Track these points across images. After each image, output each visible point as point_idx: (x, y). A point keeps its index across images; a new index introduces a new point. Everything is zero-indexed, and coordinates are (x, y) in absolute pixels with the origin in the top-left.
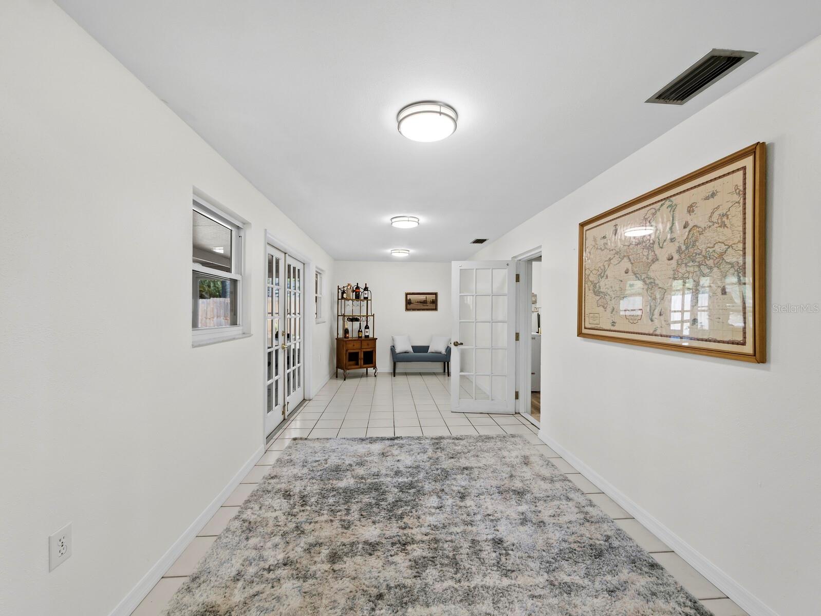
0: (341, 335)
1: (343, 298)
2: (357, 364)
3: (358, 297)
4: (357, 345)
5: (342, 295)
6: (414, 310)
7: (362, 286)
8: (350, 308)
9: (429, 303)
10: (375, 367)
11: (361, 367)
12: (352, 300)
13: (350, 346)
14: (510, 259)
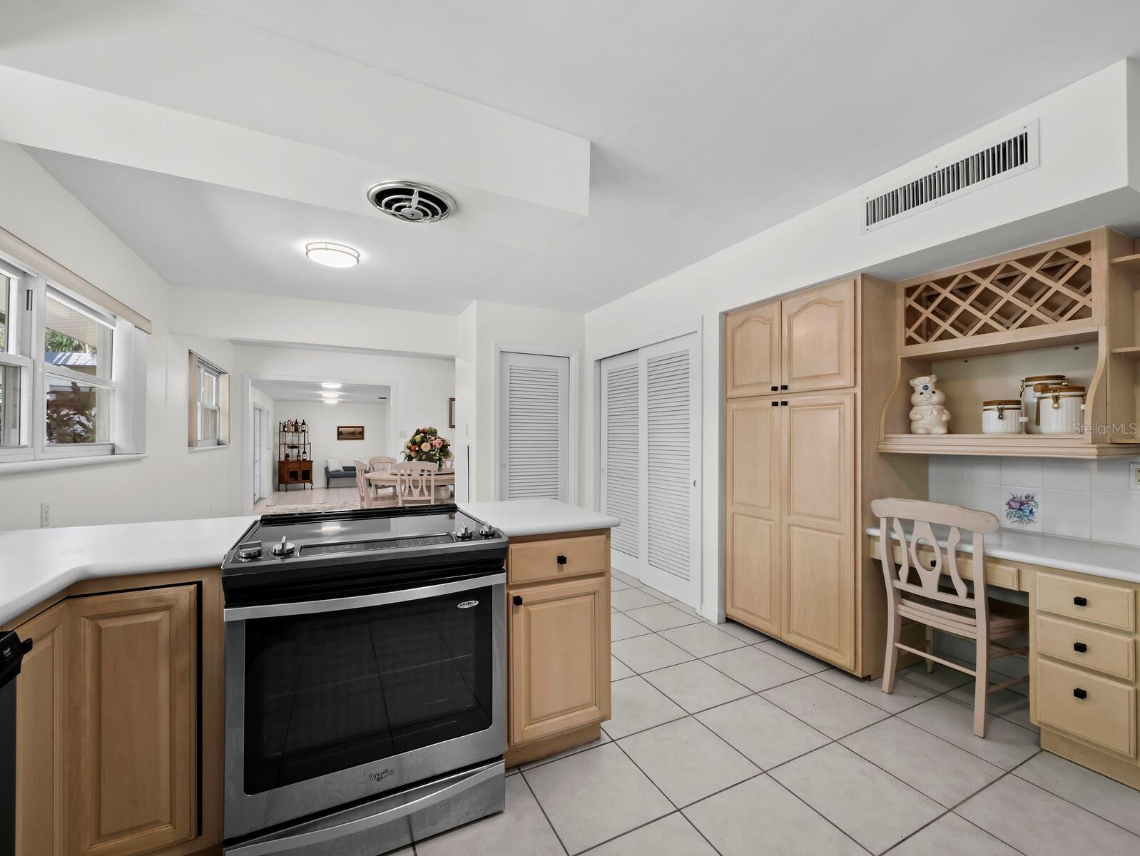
0: (283, 458)
1: (284, 431)
2: (297, 480)
3: (296, 430)
4: (297, 466)
5: (284, 428)
6: (344, 439)
7: (300, 422)
8: (290, 438)
9: (356, 434)
10: (311, 482)
11: (300, 482)
12: (292, 432)
13: (291, 466)
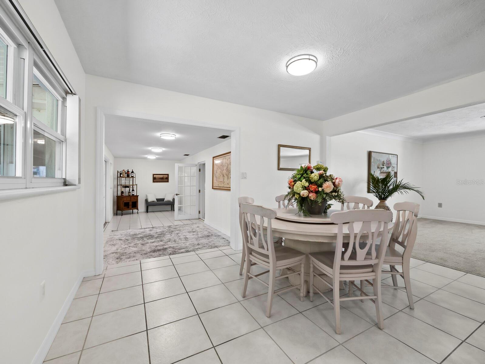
0: (119, 194)
2: (128, 208)
3: (128, 176)
4: (129, 199)
5: (120, 175)
6: (157, 182)
7: (130, 171)
8: (124, 181)
9: (165, 179)
10: (137, 209)
11: (130, 209)
12: (125, 178)
13: (125, 199)
14: (197, 163)
